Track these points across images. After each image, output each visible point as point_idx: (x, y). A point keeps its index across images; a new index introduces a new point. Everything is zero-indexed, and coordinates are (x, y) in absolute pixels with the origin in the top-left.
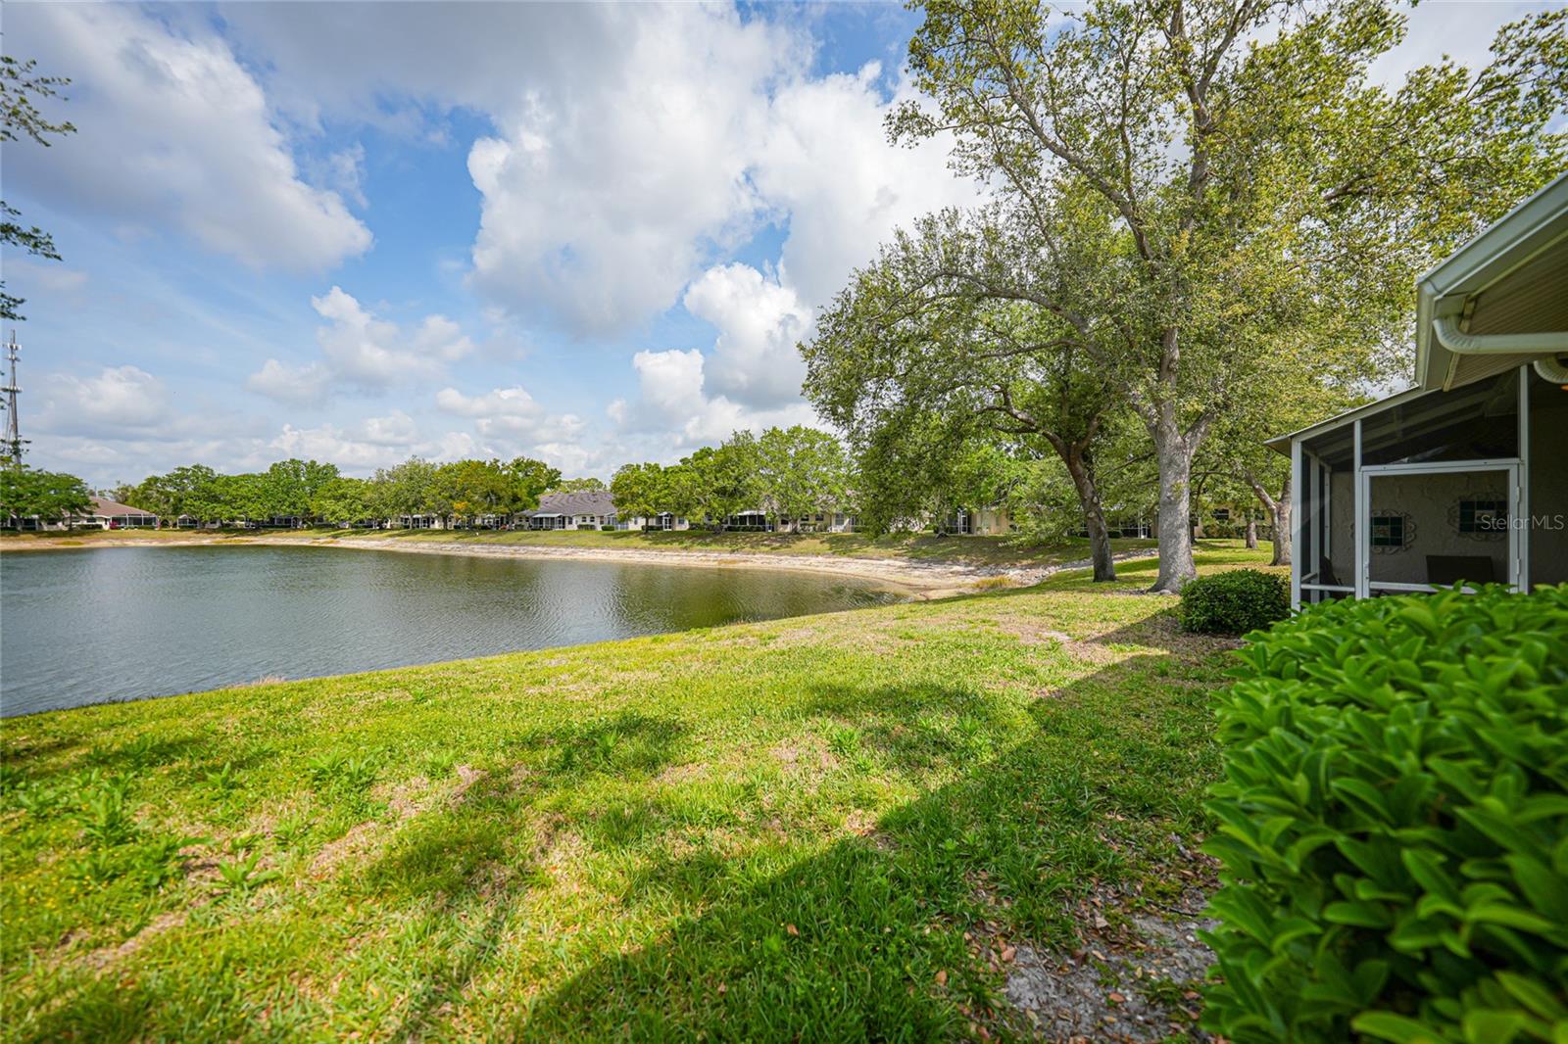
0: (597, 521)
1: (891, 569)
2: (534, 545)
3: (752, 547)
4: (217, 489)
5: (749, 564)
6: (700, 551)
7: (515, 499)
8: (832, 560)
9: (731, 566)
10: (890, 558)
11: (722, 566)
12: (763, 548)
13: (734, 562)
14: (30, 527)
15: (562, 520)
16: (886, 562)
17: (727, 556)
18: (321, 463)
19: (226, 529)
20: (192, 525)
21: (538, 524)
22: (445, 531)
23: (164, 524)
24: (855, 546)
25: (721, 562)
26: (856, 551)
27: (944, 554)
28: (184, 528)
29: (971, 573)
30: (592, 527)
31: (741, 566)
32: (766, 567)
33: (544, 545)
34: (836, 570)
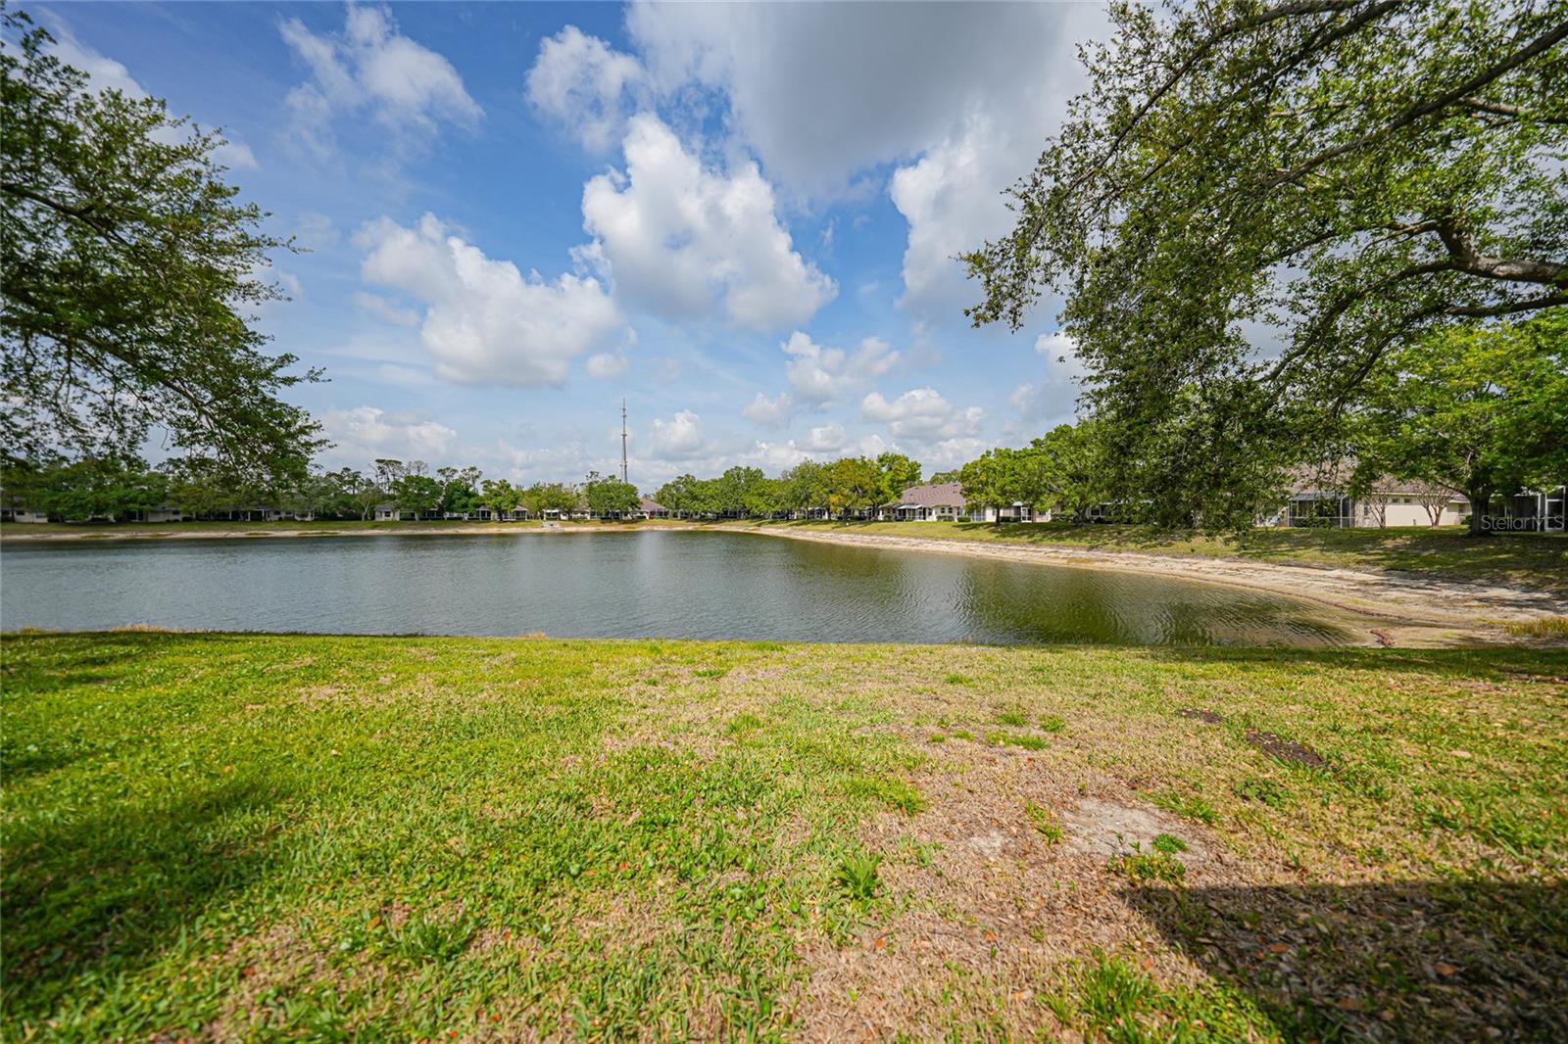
0: (955, 512)
1: (1340, 584)
2: (888, 535)
3: (1118, 544)
4: (697, 491)
5: (1108, 564)
6: (1052, 546)
7: (879, 492)
8: (1235, 565)
9: (1083, 566)
10: (1346, 567)
11: (1073, 565)
12: (1132, 546)
13: (1089, 561)
14: (617, 517)
15: (924, 512)
16: (1337, 573)
17: (1083, 554)
18: (753, 469)
19: (703, 519)
20: (686, 517)
21: (902, 515)
22: (830, 521)
23: (675, 516)
24: (1284, 547)
25: (1071, 560)
26: (1282, 553)
27: (1474, 566)
28: (683, 518)
29: (1539, 604)
30: (951, 519)
31: (1097, 566)
32: (1133, 570)
33: (899, 535)
34: (1238, 580)
